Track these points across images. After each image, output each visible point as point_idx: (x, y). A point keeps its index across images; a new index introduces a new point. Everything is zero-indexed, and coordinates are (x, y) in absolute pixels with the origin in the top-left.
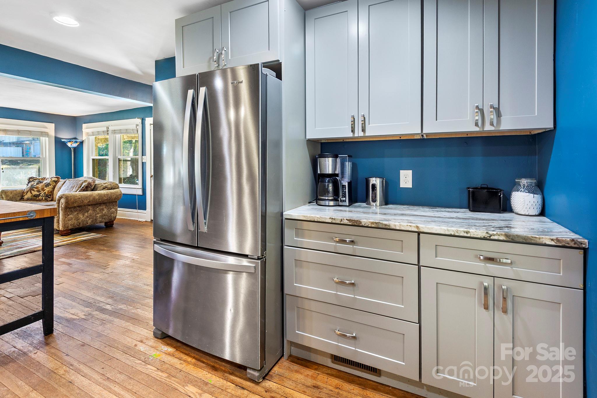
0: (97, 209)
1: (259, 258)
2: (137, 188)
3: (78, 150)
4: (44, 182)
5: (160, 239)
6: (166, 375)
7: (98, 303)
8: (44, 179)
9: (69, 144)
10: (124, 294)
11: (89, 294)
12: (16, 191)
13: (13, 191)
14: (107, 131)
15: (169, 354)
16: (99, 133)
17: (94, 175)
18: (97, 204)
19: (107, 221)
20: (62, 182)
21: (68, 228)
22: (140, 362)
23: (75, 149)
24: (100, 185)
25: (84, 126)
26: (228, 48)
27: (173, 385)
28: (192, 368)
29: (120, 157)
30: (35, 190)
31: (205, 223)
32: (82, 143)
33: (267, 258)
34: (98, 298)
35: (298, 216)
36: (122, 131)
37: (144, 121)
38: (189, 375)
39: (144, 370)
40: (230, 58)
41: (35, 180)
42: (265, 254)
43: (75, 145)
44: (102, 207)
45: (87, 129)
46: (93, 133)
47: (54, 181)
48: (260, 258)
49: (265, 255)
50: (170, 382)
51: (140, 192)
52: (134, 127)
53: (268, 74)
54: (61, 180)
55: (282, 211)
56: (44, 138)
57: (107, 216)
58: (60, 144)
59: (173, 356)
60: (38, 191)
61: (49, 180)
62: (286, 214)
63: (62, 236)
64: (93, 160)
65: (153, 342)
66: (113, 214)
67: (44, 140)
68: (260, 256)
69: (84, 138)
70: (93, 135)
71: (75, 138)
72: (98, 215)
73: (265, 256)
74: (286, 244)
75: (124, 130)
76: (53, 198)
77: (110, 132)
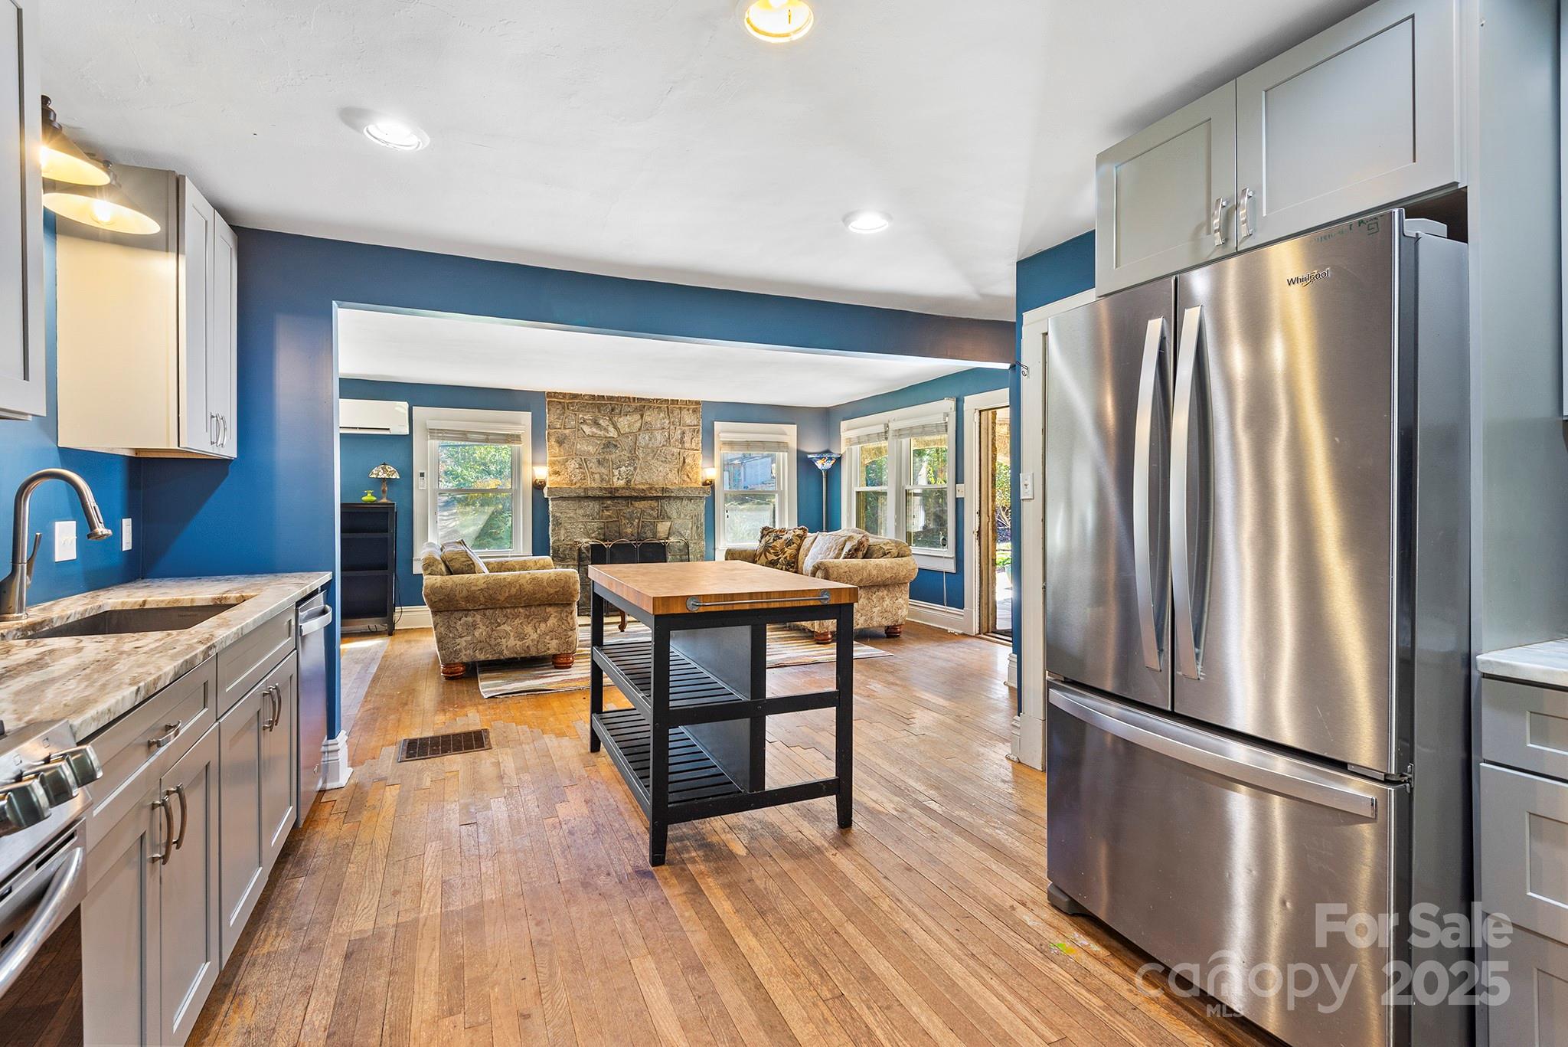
0: (874, 596)
1: (1389, 778)
2: (946, 556)
3: (833, 474)
4: (784, 537)
5: (1063, 680)
6: (1102, 1004)
7: (914, 792)
8: (784, 531)
9: (819, 464)
10: (959, 787)
11: (893, 770)
12: (745, 551)
13: (742, 551)
14: (886, 432)
15: (1095, 957)
16: (869, 438)
17: (858, 525)
18: (872, 586)
19: (890, 624)
20: (812, 539)
21: (827, 628)
22: (1029, 946)
23: (827, 471)
24: (877, 548)
25: (844, 424)
26: (1257, 190)
27: (1124, 1034)
28: (1164, 1015)
29: (907, 487)
30: (772, 551)
31: (1197, 655)
32: (839, 460)
33: (1416, 784)
34: (912, 783)
35: (1545, 672)
36: (915, 431)
37: (960, 404)
38: (1161, 1028)
39: (1046, 971)
40: (1264, 215)
41: (770, 532)
42: (1410, 773)
43: (828, 465)
44: (881, 594)
45: (849, 430)
46: (859, 440)
47: (797, 536)
48: (1394, 779)
49: (1410, 776)
50: (1114, 1023)
51: (951, 567)
52: (939, 419)
53: (1421, 234)
54: (809, 534)
55: (1467, 650)
56: (781, 453)
57: (890, 614)
58: (805, 463)
59: (1107, 965)
60: (776, 554)
61: (790, 533)
62: (1489, 661)
63: (818, 643)
64: (858, 493)
65: (1048, 913)
66: (900, 611)
67: (782, 456)
68: (1393, 773)
69: (843, 449)
70: (859, 443)
71: (828, 452)
72: (875, 610)
73: (1410, 779)
74: (1485, 756)
75: (917, 427)
76: (797, 568)
77: (890, 435)
